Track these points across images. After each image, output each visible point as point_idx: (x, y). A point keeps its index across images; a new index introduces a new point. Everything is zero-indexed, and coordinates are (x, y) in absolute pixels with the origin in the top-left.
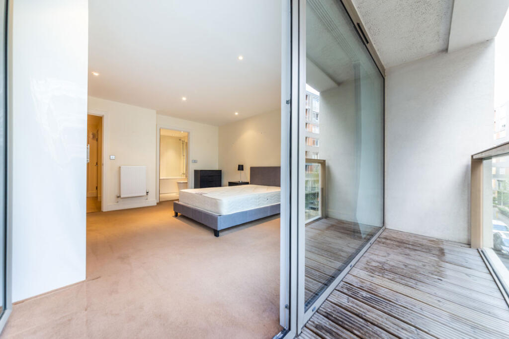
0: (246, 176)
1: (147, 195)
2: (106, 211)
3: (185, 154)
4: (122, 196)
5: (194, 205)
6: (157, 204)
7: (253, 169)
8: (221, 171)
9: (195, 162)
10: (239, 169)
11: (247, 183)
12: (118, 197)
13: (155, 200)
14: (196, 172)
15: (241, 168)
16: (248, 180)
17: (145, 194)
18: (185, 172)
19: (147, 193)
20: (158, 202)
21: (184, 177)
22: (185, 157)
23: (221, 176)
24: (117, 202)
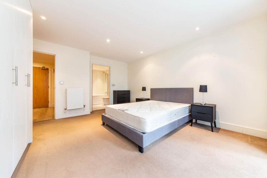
0: (147, 94)
1: (84, 107)
2: (58, 119)
3: (107, 81)
4: (68, 109)
5: (118, 119)
6: (91, 112)
7: (152, 90)
8: (130, 91)
9: (114, 85)
10: (143, 90)
11: (148, 99)
12: (65, 109)
13: (89, 110)
14: (115, 92)
15: (144, 89)
16: (149, 97)
17: (83, 107)
18: (107, 92)
19: (84, 106)
20: (91, 111)
21: (107, 95)
22: (107, 83)
23: (129, 94)
24: (65, 113)
